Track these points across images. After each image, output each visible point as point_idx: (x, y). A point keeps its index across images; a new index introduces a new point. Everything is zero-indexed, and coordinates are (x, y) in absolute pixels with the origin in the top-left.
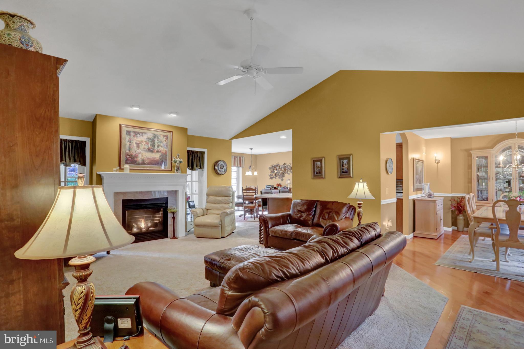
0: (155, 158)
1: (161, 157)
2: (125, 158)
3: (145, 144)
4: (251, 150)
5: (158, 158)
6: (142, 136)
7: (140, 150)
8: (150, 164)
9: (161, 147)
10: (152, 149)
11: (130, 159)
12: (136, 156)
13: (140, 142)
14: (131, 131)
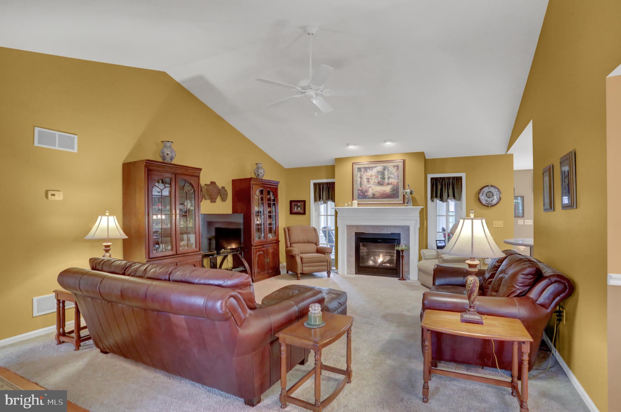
0: (385, 191)
1: (391, 189)
2: (357, 193)
3: (374, 178)
5: (388, 190)
6: (372, 170)
7: (371, 185)
8: (380, 198)
9: (392, 178)
10: (382, 182)
11: (361, 194)
12: (367, 191)
13: (370, 176)
14: (362, 168)
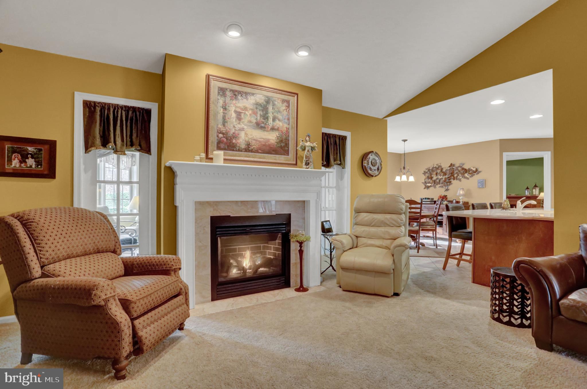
0: (268, 140)
1: (278, 139)
2: (216, 138)
3: (250, 115)
4: (405, 142)
5: (273, 140)
6: (247, 99)
7: (243, 125)
8: (260, 151)
9: (279, 120)
10: (263, 123)
11: (225, 140)
12: (235, 136)
13: (242, 109)
14: (227, 89)
